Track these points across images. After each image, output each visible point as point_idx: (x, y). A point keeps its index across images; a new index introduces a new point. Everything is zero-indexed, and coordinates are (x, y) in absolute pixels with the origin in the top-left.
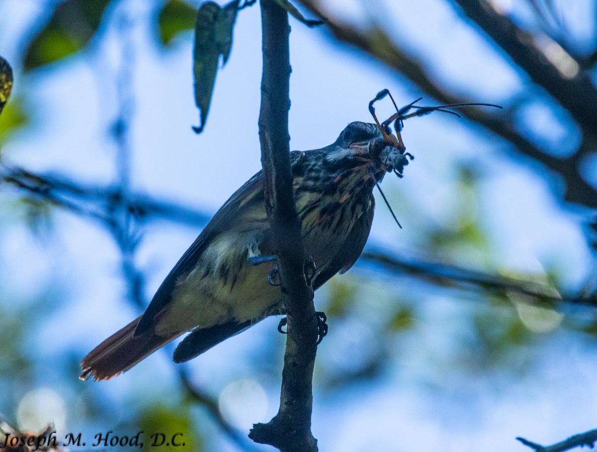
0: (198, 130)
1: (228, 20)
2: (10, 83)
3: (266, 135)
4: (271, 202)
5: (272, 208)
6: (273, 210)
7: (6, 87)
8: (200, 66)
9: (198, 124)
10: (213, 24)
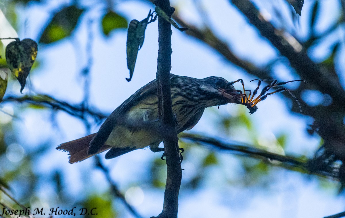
0: (129, 80)
1: (143, 27)
2: (36, 52)
3: (160, 82)
4: (161, 113)
5: (161, 116)
6: (162, 117)
7: (35, 53)
8: (130, 50)
9: (129, 77)
10: (135, 29)
